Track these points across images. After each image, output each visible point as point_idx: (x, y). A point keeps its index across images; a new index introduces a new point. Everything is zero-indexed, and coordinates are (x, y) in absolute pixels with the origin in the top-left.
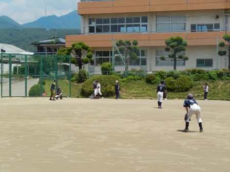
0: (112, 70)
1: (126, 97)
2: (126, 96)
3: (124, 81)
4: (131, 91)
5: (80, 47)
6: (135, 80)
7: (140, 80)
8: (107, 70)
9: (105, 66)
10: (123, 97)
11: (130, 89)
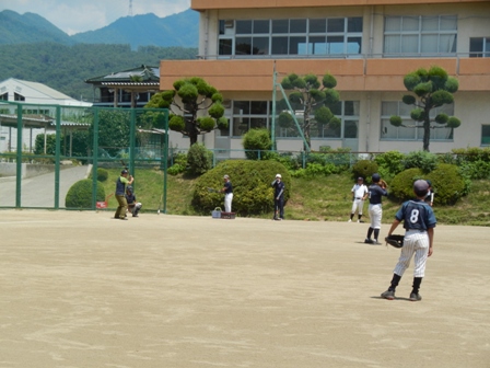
0: (270, 148)
1: (302, 216)
2: (301, 212)
3: (298, 176)
4: (315, 202)
5: (194, 89)
6: (327, 174)
7: (339, 173)
8: (258, 147)
9: (253, 138)
10: (294, 214)
11: (314, 197)
